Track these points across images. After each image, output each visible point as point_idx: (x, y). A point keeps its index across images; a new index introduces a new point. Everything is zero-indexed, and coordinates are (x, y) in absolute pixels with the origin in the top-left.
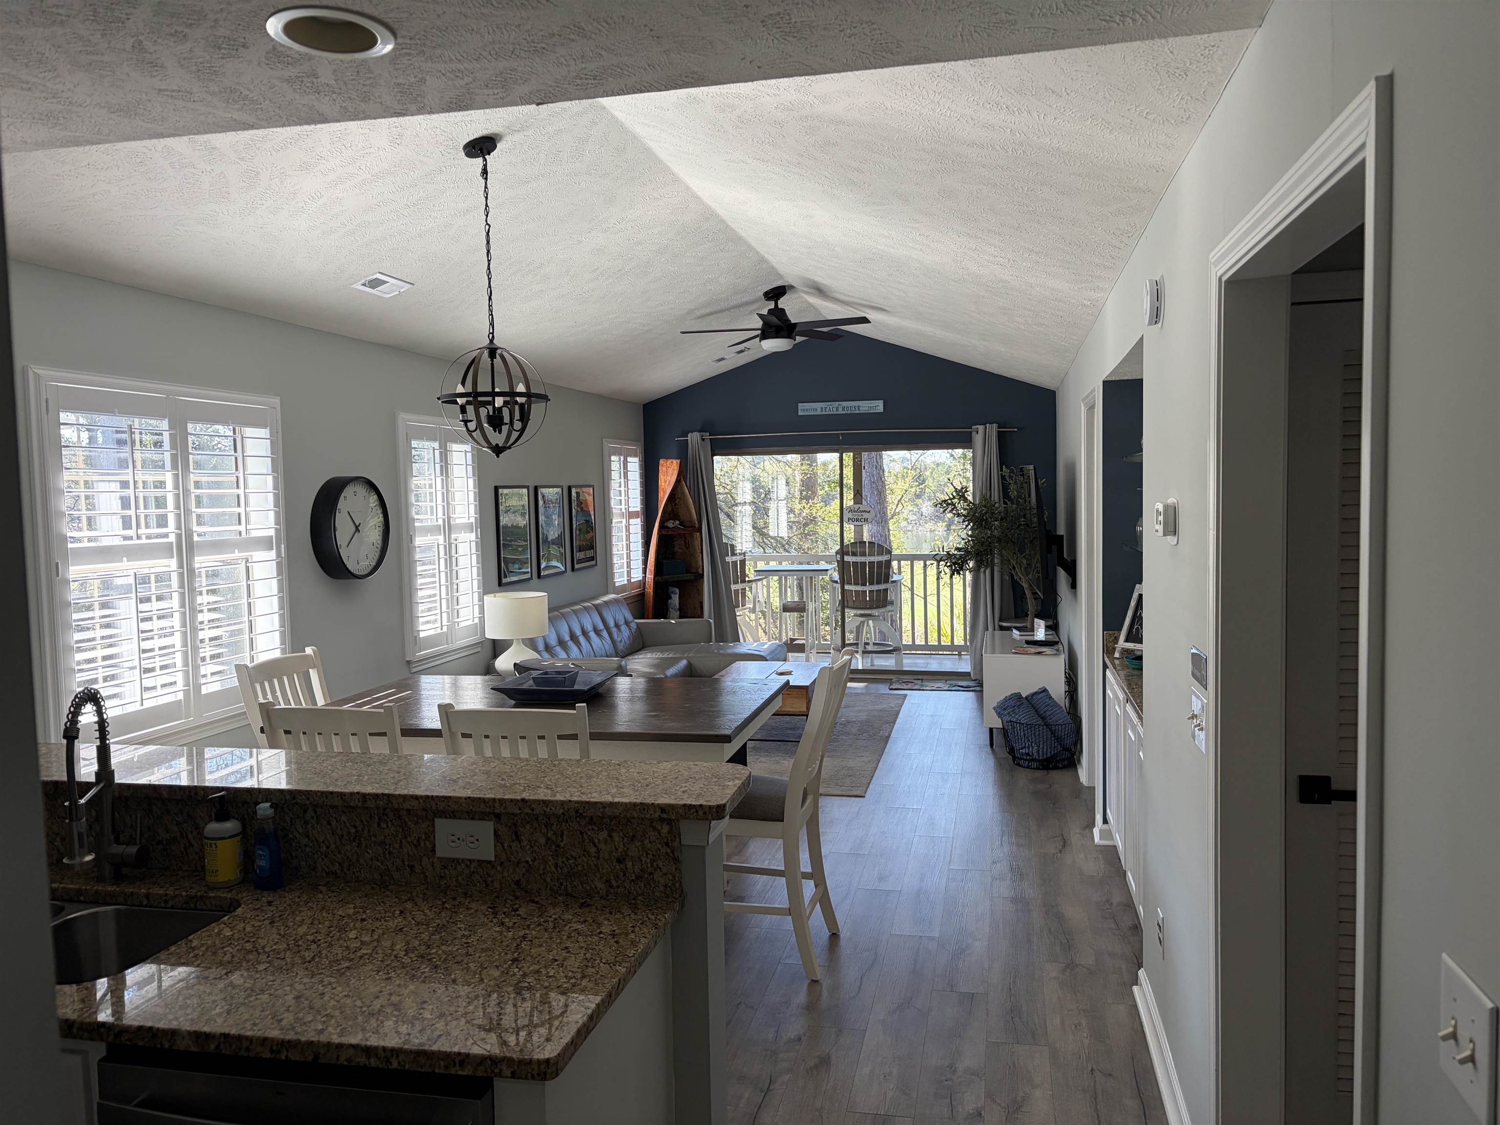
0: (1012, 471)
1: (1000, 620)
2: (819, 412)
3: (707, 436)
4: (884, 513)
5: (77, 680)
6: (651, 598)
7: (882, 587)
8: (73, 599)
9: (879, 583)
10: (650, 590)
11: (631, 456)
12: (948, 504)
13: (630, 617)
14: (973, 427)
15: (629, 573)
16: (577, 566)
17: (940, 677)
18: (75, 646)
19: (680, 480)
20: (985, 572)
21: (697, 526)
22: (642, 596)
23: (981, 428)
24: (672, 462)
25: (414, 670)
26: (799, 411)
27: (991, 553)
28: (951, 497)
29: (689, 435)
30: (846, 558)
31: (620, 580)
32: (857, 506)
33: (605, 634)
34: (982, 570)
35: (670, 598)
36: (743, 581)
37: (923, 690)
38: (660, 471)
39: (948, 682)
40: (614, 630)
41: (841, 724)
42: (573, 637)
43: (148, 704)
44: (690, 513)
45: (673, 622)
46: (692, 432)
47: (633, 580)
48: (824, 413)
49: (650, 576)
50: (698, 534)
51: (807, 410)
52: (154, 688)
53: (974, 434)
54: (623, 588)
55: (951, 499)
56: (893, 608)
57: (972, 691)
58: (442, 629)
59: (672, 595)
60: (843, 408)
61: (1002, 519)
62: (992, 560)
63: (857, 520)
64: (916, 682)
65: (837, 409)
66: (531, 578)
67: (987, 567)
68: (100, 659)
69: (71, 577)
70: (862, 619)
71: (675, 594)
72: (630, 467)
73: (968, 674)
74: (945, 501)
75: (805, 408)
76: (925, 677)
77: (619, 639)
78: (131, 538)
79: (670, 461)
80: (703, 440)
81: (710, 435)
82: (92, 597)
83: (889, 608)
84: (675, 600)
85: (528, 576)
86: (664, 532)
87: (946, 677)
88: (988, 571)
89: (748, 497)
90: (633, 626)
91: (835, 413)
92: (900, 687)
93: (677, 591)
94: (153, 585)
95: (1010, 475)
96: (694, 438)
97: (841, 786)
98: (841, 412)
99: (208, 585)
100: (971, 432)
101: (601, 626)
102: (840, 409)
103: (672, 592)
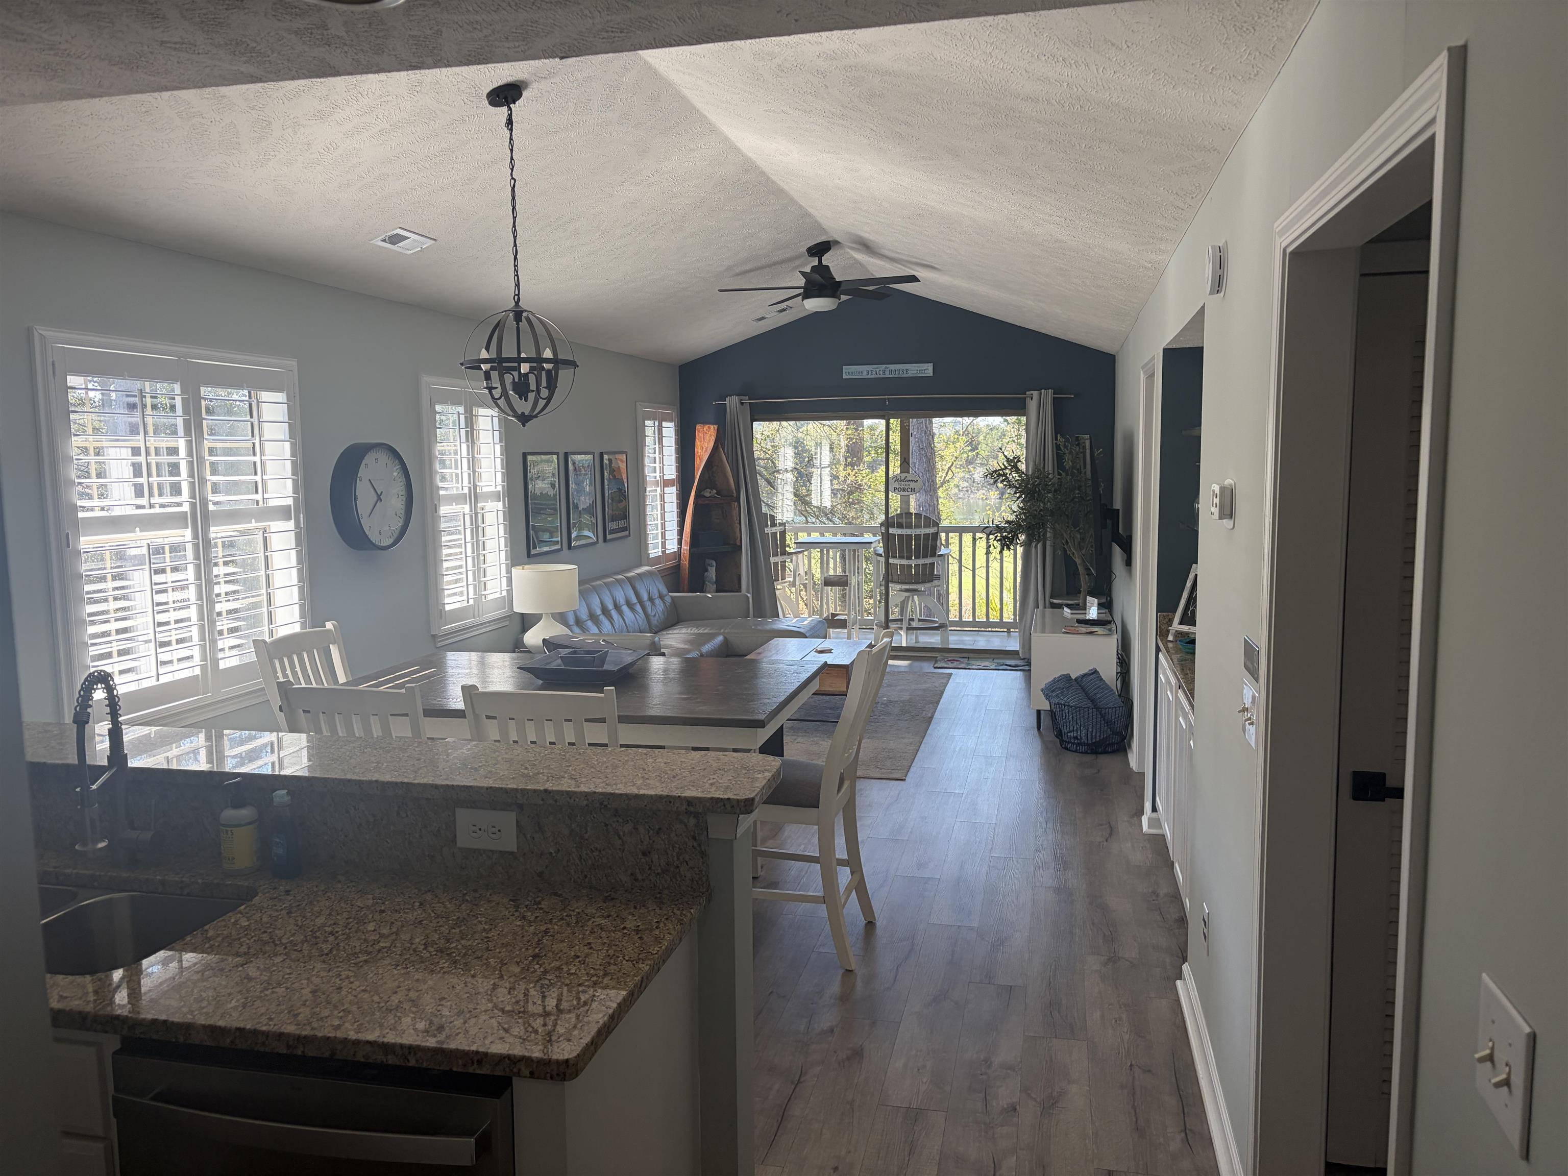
0: (1067, 440)
1: (1051, 597)
2: (864, 376)
3: (746, 400)
4: (933, 481)
5: (91, 654)
6: (687, 571)
7: (928, 561)
8: (86, 571)
9: (925, 556)
10: (685, 562)
11: (666, 421)
12: (999, 475)
13: (664, 591)
14: (1027, 393)
15: (664, 545)
16: (609, 537)
17: (988, 656)
18: (88, 619)
19: (717, 446)
20: (1036, 547)
21: (735, 495)
22: (677, 568)
23: (1035, 394)
24: (709, 428)
25: (439, 644)
26: (844, 374)
27: (1044, 526)
28: (1003, 467)
29: (727, 399)
30: (891, 531)
31: (654, 551)
32: (904, 475)
33: (638, 608)
34: (1034, 544)
35: (707, 570)
36: (784, 553)
37: (969, 669)
38: (697, 437)
39: (995, 661)
40: (648, 604)
41: (882, 704)
42: (605, 611)
43: (164, 679)
44: (728, 482)
45: (709, 595)
46: (731, 396)
47: (667, 552)
48: (869, 376)
49: (685, 548)
50: (736, 504)
51: (852, 373)
52: (171, 662)
53: (1028, 400)
54: (657, 560)
55: (1002, 469)
56: (939, 584)
57: (1020, 670)
58: (468, 603)
59: (709, 568)
60: (891, 371)
61: (1055, 491)
62: (1045, 535)
63: (904, 490)
64: (962, 660)
65: (884, 373)
66: (561, 549)
67: (1038, 542)
68: (114, 633)
69: (82, 547)
70: (907, 594)
71: (712, 566)
72: (665, 432)
73: (1017, 652)
74: (996, 471)
75: (850, 371)
76: (971, 655)
77: (653, 614)
78: (143, 507)
79: (707, 426)
80: (742, 404)
81: (751, 399)
82: (105, 569)
83: (936, 582)
84: (712, 573)
85: (558, 547)
86: (700, 502)
87: (993, 656)
88: (1039, 546)
89: (790, 464)
90: (668, 599)
91: (882, 376)
92: (946, 666)
93: (714, 563)
94: (167, 555)
95: (1065, 445)
96: (732, 402)
97: (881, 769)
98: (888, 375)
99: (224, 556)
100: (1025, 398)
101: (634, 600)
102: (887, 373)
103: (709, 565)
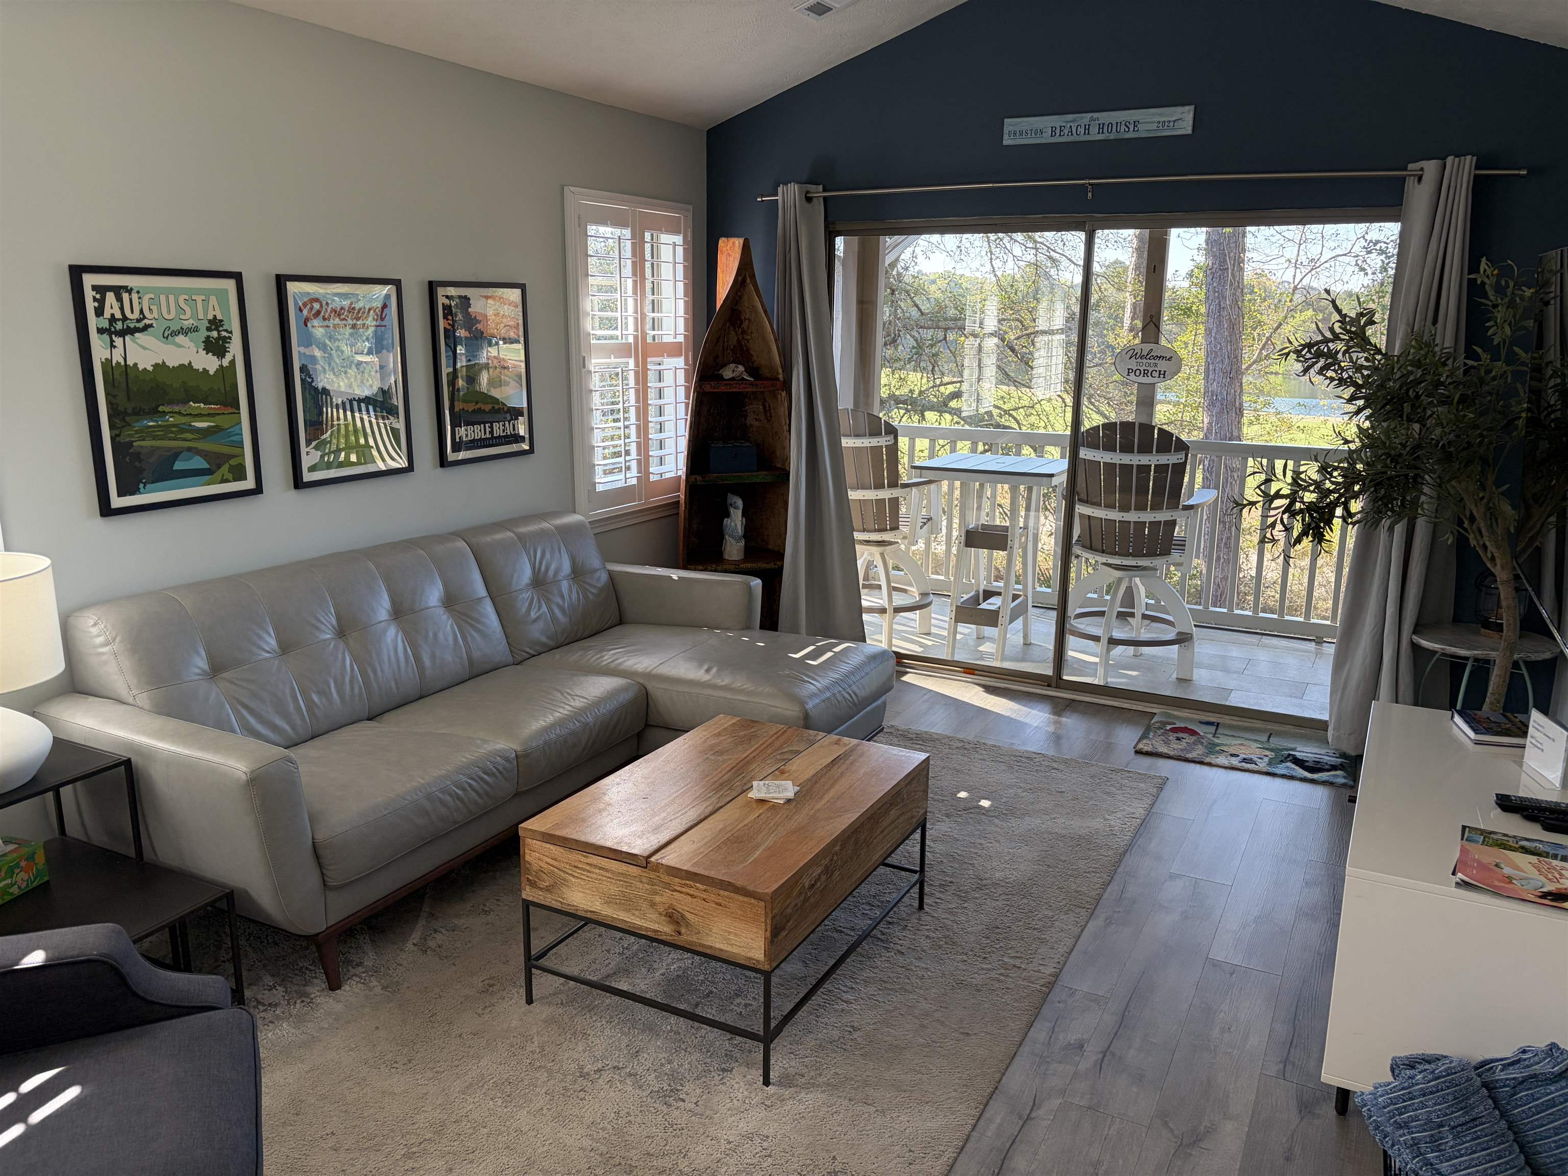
0: (1505, 272)
2: (1046, 139)
3: (817, 191)
4: (1236, 357)
12: (1319, 355)
13: (594, 561)
14: (1410, 166)
15: (644, 464)
17: (1258, 724)
19: (744, 281)
20: (1391, 529)
21: (781, 377)
22: (676, 507)
23: (1430, 167)
24: (734, 243)
26: (1006, 137)
27: (1417, 481)
28: (1329, 335)
29: (780, 189)
30: (1085, 453)
32: (1147, 347)
34: (1385, 523)
35: (728, 515)
36: (893, 484)
37: (1210, 764)
39: (1275, 742)
40: (524, 597)
44: (771, 350)
46: (784, 184)
48: (1057, 139)
50: (784, 394)
51: (1021, 133)
53: (1410, 183)
55: (1326, 341)
57: (1324, 783)
59: (732, 510)
60: (1101, 127)
61: (1463, 400)
62: (1415, 503)
63: (1146, 373)
64: (1201, 729)
65: (1087, 129)
67: (1398, 517)
70: (1118, 574)
71: (736, 508)
73: (1322, 726)
74: (1309, 346)
75: (1017, 129)
76: (1225, 720)
79: (732, 240)
80: (809, 200)
81: (825, 190)
84: (736, 521)
87: (1271, 726)
88: (1399, 529)
91: (1083, 138)
92: (1163, 749)
93: (740, 503)
95: (1498, 283)
96: (786, 196)
98: (1095, 136)
100: (1404, 179)
102: (1094, 130)
103: (731, 505)
